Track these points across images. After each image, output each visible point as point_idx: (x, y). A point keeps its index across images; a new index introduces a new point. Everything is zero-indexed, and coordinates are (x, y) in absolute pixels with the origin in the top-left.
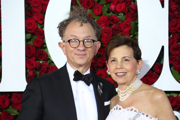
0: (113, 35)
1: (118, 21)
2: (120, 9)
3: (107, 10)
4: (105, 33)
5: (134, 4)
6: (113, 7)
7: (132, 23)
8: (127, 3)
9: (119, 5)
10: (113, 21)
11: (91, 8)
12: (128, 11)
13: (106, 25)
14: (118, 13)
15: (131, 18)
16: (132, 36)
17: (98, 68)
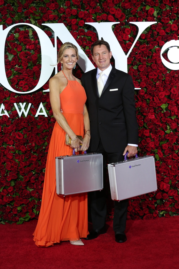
0: (28, 62)
1: (30, 54)
2: (32, 48)
3: (24, 48)
4: (24, 61)
5: (39, 45)
6: (28, 47)
7: (38, 55)
8: (35, 45)
9: (31, 46)
10: (27, 54)
11: (16, 48)
12: (36, 49)
13: (24, 57)
14: (30, 50)
15: (37, 53)
16: (38, 62)
17: (20, 80)
